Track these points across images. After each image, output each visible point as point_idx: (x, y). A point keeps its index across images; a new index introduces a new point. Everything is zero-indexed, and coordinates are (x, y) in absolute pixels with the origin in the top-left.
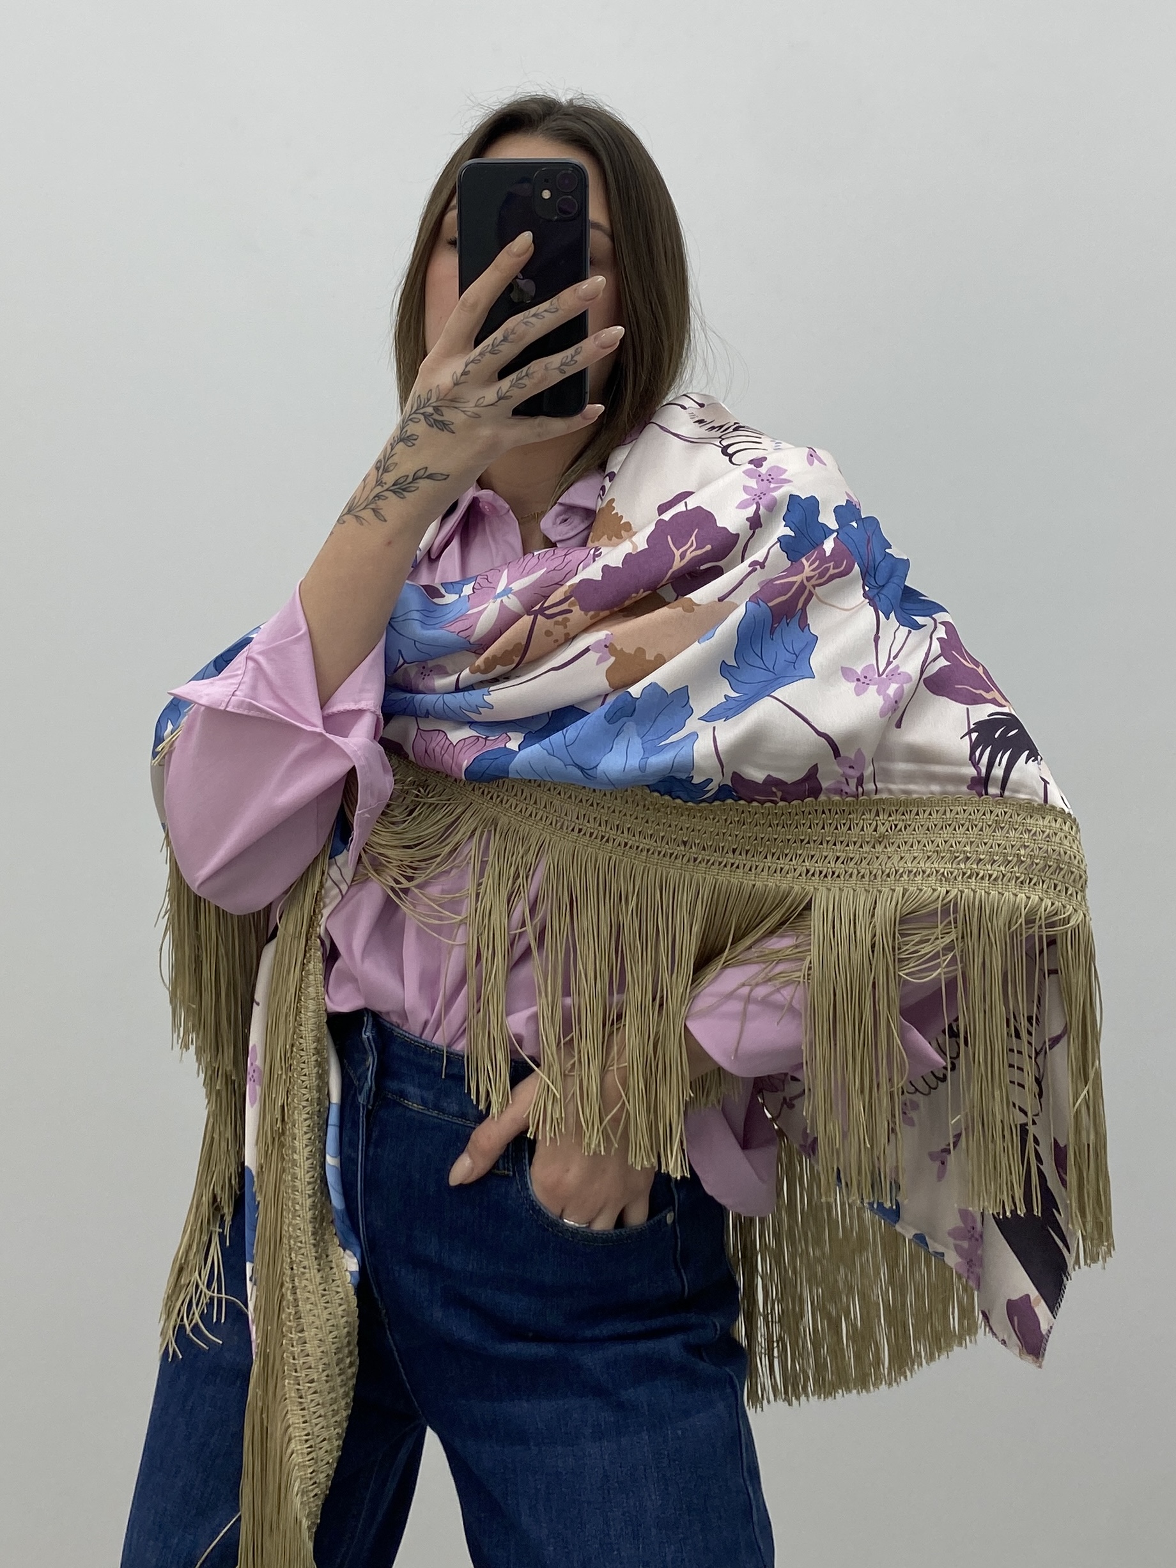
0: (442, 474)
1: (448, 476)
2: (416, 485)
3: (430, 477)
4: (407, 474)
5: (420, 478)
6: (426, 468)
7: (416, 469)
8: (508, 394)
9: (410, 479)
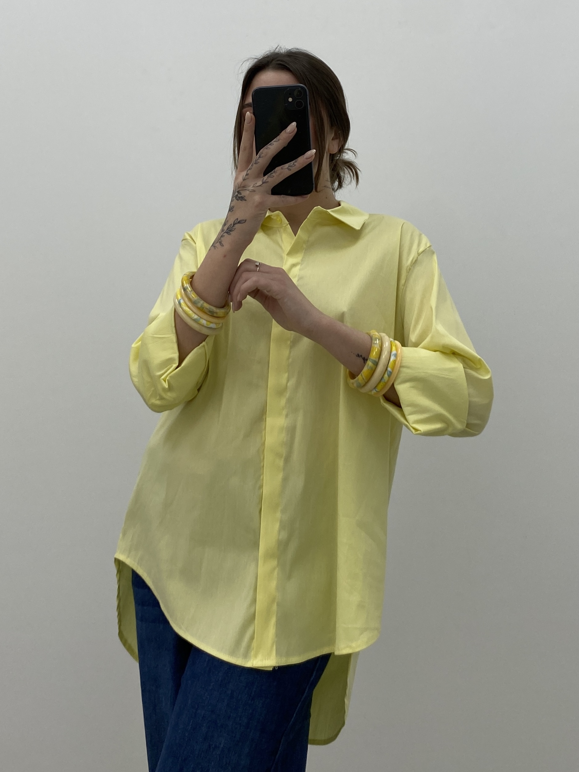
0: (243, 220)
1: (246, 220)
2: (235, 227)
3: (239, 222)
4: (231, 223)
5: (235, 224)
6: (237, 219)
7: (234, 220)
8: (266, 181)
9: (232, 226)
